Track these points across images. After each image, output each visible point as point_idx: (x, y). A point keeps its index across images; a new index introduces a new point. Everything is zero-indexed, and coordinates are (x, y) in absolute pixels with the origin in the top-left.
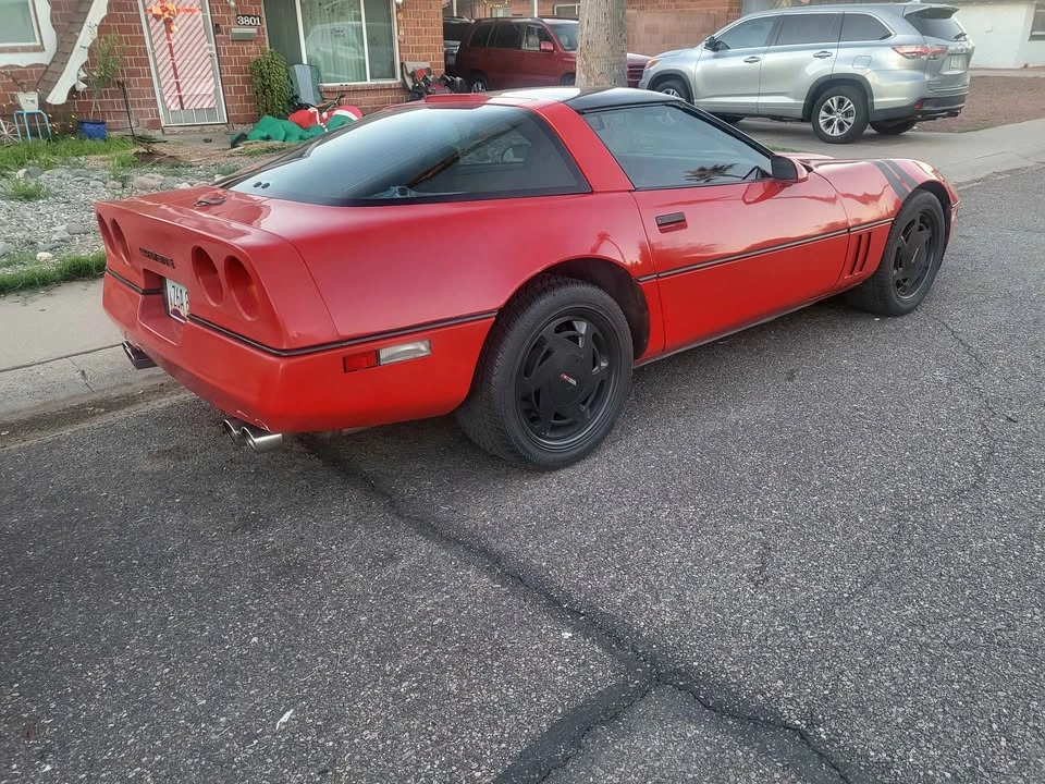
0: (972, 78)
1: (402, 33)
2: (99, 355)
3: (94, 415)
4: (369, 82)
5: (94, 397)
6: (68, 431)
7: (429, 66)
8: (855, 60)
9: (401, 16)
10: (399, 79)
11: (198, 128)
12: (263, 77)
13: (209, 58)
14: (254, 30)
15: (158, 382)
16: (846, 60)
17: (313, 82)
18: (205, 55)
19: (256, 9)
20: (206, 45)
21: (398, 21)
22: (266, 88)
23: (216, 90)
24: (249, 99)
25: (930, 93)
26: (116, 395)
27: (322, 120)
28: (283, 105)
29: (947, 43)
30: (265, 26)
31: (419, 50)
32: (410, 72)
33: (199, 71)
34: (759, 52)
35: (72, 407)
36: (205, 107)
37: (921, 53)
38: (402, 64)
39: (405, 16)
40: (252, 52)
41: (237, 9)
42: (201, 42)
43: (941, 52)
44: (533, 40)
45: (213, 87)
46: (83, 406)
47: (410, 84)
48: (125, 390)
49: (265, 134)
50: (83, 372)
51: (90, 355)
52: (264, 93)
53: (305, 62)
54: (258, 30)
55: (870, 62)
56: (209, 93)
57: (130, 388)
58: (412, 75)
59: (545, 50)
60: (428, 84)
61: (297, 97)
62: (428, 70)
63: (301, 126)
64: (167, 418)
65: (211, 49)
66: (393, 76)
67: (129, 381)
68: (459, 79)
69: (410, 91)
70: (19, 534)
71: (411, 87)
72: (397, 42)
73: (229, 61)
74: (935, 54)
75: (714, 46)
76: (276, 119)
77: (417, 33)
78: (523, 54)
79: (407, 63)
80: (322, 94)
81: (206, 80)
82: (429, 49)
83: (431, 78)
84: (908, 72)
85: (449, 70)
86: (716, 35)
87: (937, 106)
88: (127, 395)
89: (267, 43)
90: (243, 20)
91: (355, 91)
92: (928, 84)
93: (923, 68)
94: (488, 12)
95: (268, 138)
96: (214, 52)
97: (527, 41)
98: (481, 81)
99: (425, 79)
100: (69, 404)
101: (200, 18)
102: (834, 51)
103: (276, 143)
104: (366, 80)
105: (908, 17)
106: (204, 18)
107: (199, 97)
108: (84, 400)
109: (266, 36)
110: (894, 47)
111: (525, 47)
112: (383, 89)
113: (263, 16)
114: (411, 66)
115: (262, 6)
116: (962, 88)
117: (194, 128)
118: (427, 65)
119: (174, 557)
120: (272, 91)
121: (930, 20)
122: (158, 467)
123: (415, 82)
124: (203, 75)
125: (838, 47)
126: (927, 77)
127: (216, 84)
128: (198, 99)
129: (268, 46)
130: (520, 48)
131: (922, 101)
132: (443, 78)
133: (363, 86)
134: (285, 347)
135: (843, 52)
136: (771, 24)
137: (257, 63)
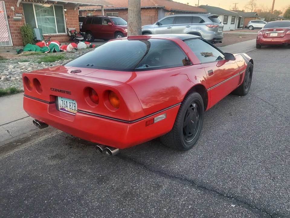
0: (223, 34)
1: (67, 19)
2: (12, 124)
3: (18, 145)
4: (57, 34)
5: (14, 139)
6: (11, 153)
7: (75, 29)
8: (196, 28)
9: (66, 14)
10: (66, 33)
11: (3, 47)
12: (24, 32)
13: (6, 26)
14: (21, 18)
15: (35, 131)
16: (194, 28)
17: (40, 34)
18: (4, 25)
19: (21, 11)
20: (5, 22)
21: (65, 16)
22: (26, 35)
23: (9, 36)
24: (20, 39)
25: (215, 37)
26: (22, 138)
27: (47, 45)
28: (32, 40)
29: (218, 24)
30: (24, 17)
31: (72, 24)
32: (70, 31)
33: (3, 30)
34: (171, 26)
35: (7, 144)
36: (5, 41)
37: (213, 27)
38: (67, 29)
39: (67, 15)
40: (20, 24)
41: (15, 11)
42: (3, 21)
43: (217, 26)
44: (105, 22)
45: (8, 35)
46: (11, 143)
47: (70, 34)
48: (25, 136)
49: (30, 49)
50: (8, 131)
51: (8, 124)
52: (25, 37)
53: (37, 27)
54: (22, 18)
55: (200, 29)
56: (7, 37)
57: (26, 134)
58: (71, 32)
59: (109, 25)
60: (76, 34)
61: (36, 38)
62: (75, 30)
63: (40, 47)
64: (46, 144)
65: (7, 23)
66: (65, 32)
67: (25, 132)
68: (84, 33)
69: (70, 36)
70: (17, 195)
71: (70, 35)
72: (65, 22)
73: (13, 27)
74: (216, 27)
75: (159, 24)
76: (32, 45)
77: (71, 19)
78: (103, 26)
79: (69, 28)
80: (44, 37)
81: (5, 33)
82: (75, 24)
83: (76, 32)
84: (210, 31)
85: (81, 30)
86: (159, 21)
87: (217, 40)
88: (26, 137)
89: (25, 22)
90: (17, 15)
91: (53, 36)
92: (215, 35)
93: (214, 30)
94: (86, 14)
95: (30, 50)
96: (8, 24)
97: (103, 22)
98: (90, 34)
99: (75, 33)
100: (6, 142)
101: (3, 14)
102: (191, 26)
103: (34, 52)
104: (56, 33)
105: (209, 18)
106: (4, 14)
107: (3, 38)
108: (11, 140)
109: (25, 20)
110: (206, 25)
111: (103, 24)
112: (62, 36)
113: (23, 14)
114: (70, 29)
115: (23, 10)
116: (222, 36)
117: (2, 48)
118: (74, 29)
119: (83, 196)
120: (28, 36)
121: (214, 18)
122: (55, 162)
123: (71, 33)
124: (4, 31)
125: (192, 25)
126: (215, 33)
127: (9, 34)
128: (3, 39)
129: (25, 23)
130: (102, 24)
131: (214, 39)
132: (80, 33)
133: (56, 35)
134: (130, 120)
135: (193, 26)
136: (174, 19)
137: (22, 27)
